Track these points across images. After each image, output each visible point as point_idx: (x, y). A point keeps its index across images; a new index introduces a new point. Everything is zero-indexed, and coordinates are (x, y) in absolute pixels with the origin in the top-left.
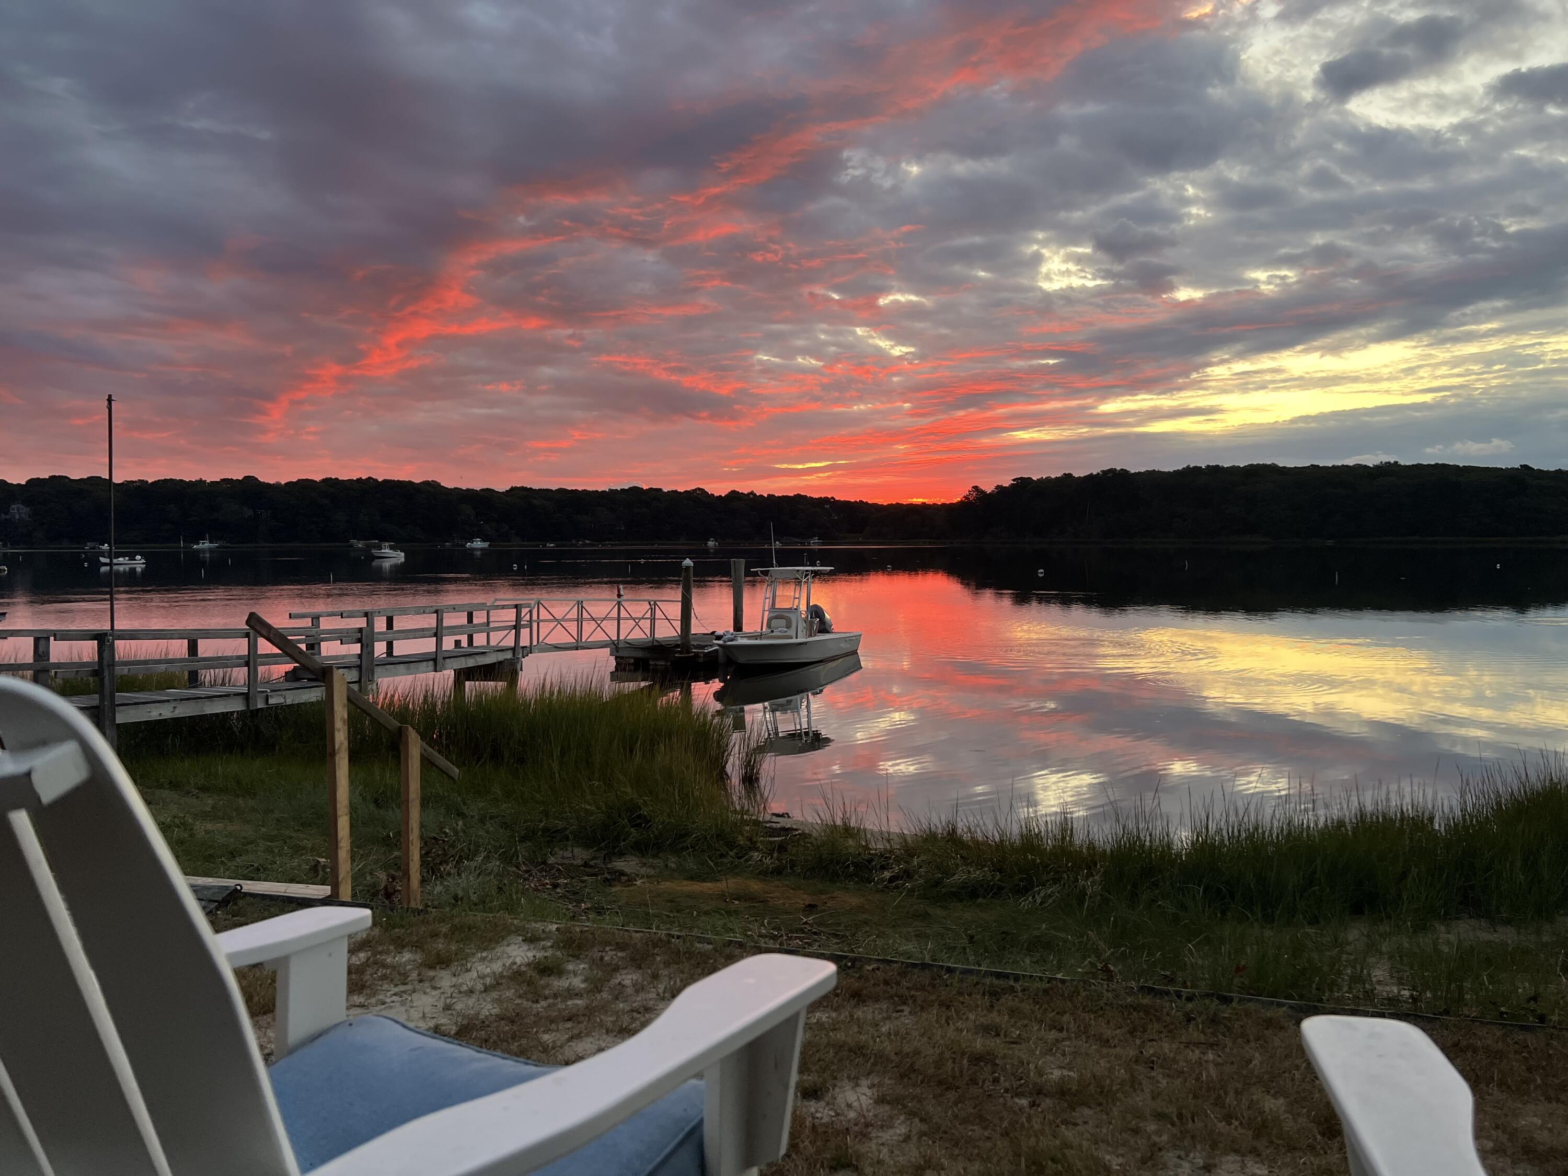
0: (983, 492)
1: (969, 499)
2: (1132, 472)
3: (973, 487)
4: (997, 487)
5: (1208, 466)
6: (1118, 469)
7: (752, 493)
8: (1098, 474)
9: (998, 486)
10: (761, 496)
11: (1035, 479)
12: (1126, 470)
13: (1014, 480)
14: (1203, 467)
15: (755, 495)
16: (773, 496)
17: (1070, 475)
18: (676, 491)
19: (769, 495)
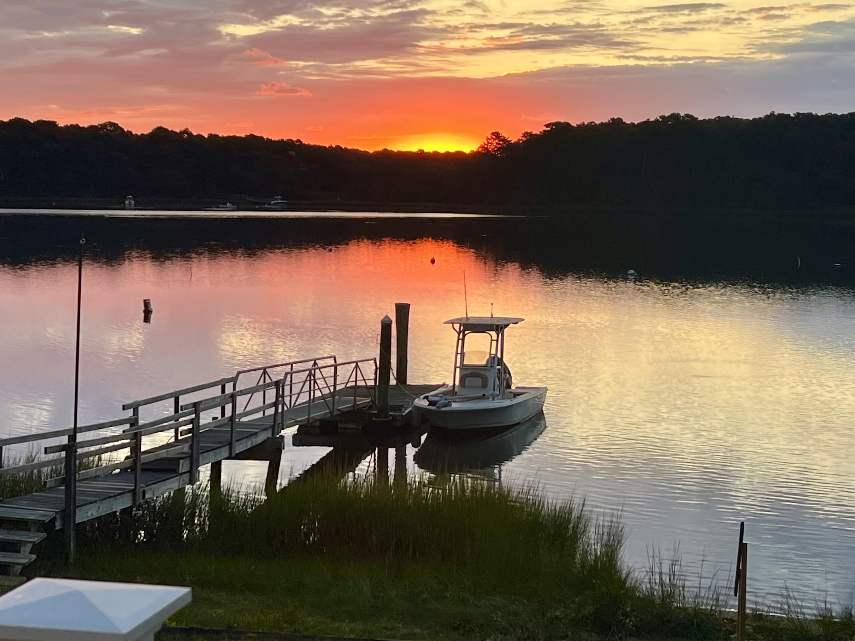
0: (505, 140)
1: (487, 149)
2: (700, 119)
3: (493, 134)
4: (525, 135)
5: (798, 114)
6: (682, 114)
7: (186, 131)
8: (657, 120)
9: (527, 133)
10: (200, 136)
11: (574, 124)
12: (692, 117)
13: (547, 126)
14: (792, 115)
15: (190, 134)
16: (216, 136)
17: (620, 120)
18: (77, 126)
19: (211, 136)
